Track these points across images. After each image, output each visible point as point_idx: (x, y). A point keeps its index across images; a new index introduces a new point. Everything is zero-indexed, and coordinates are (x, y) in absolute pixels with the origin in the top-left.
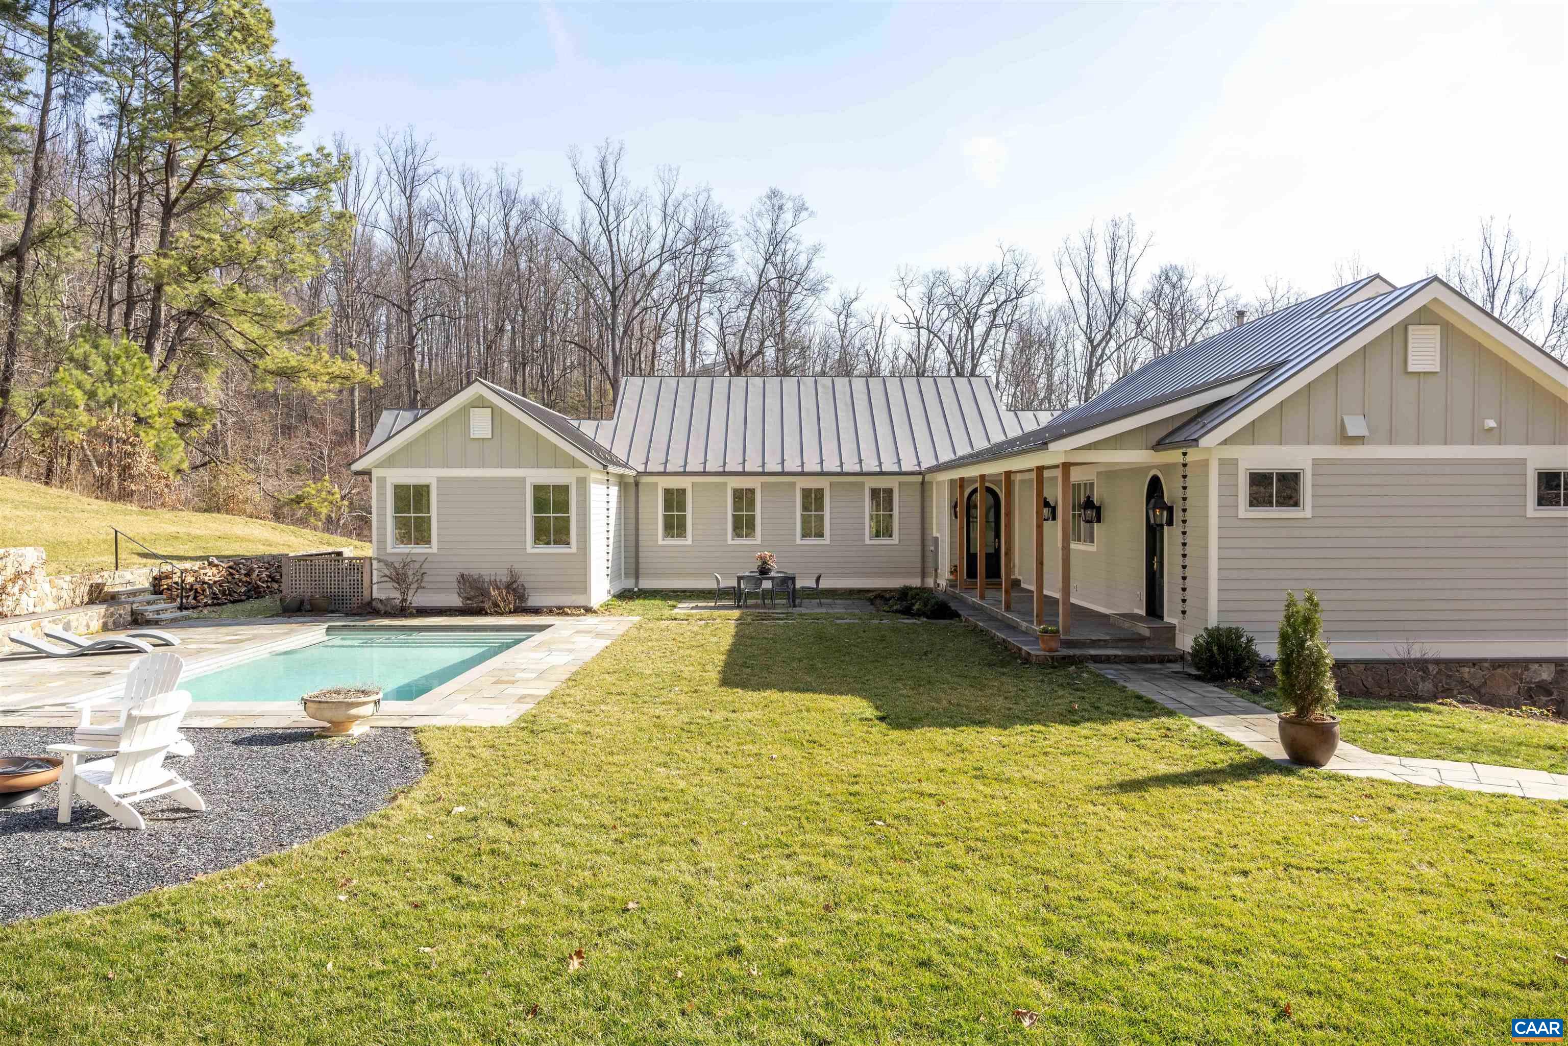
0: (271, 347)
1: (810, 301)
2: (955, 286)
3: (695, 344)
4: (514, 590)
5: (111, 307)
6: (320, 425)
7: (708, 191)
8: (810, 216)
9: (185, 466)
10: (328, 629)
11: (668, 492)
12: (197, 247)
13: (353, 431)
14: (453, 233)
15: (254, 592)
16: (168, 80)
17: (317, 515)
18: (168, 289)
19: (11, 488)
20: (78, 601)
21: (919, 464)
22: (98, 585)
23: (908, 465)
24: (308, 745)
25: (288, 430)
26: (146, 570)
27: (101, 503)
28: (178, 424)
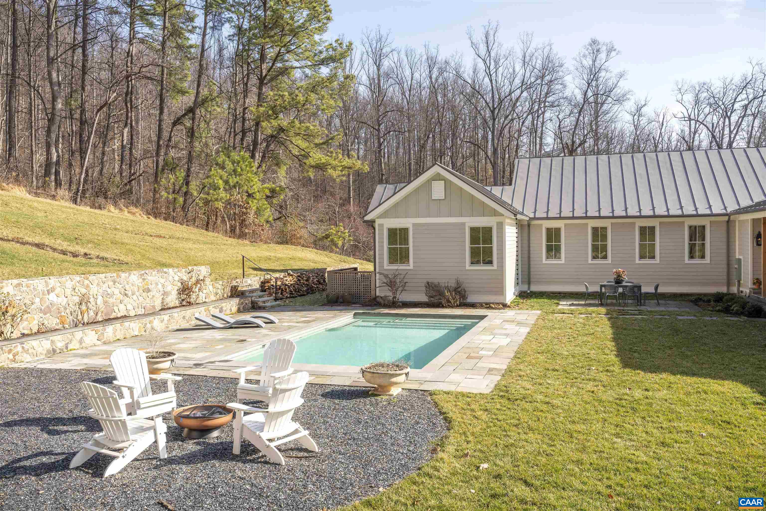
0: (312, 153)
1: (616, 108)
2: (715, 92)
3: (541, 138)
4: (459, 292)
5: (235, 135)
6: (332, 195)
7: (550, 45)
8: (617, 54)
9: (271, 219)
10: (355, 314)
11: (549, 230)
12: (276, 100)
13: (350, 198)
14: (400, 83)
15: (311, 290)
16: (260, 13)
17: (336, 245)
18: (264, 124)
19: (191, 233)
20: (225, 296)
21: (725, 208)
22: (235, 286)
23: (717, 209)
24: (367, 400)
25: (317, 198)
26: (257, 278)
27: (232, 239)
28: (267, 197)
